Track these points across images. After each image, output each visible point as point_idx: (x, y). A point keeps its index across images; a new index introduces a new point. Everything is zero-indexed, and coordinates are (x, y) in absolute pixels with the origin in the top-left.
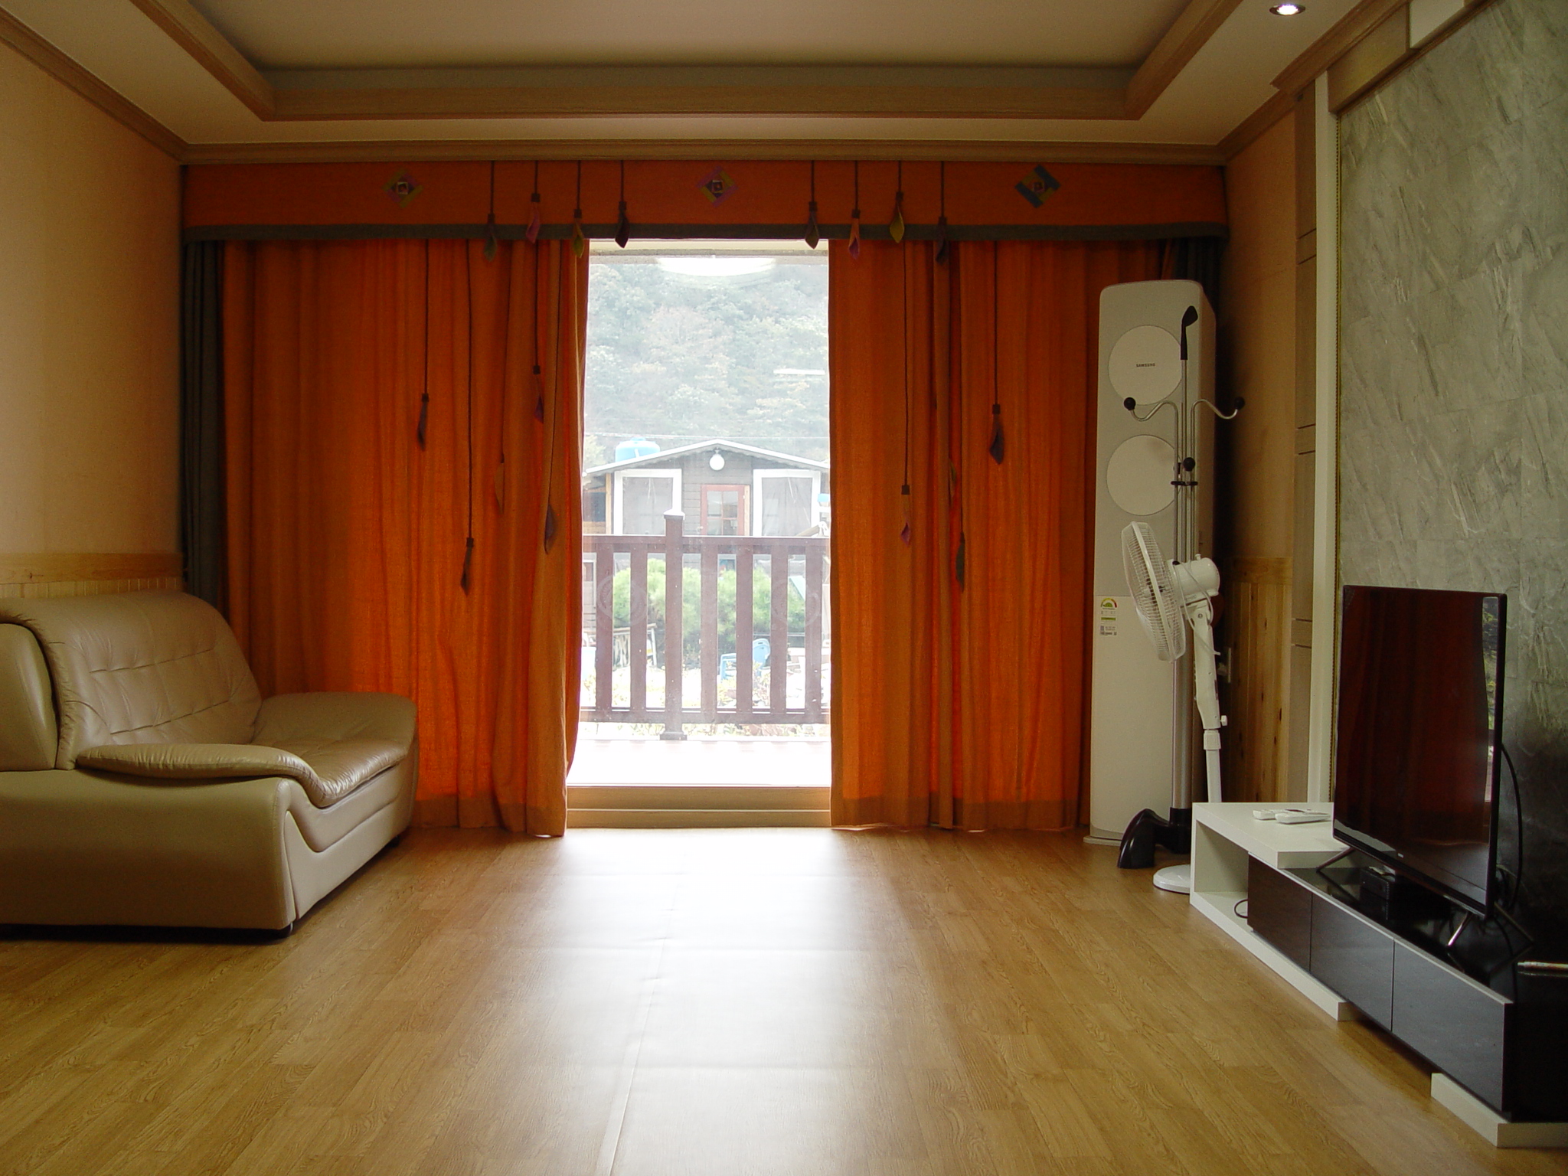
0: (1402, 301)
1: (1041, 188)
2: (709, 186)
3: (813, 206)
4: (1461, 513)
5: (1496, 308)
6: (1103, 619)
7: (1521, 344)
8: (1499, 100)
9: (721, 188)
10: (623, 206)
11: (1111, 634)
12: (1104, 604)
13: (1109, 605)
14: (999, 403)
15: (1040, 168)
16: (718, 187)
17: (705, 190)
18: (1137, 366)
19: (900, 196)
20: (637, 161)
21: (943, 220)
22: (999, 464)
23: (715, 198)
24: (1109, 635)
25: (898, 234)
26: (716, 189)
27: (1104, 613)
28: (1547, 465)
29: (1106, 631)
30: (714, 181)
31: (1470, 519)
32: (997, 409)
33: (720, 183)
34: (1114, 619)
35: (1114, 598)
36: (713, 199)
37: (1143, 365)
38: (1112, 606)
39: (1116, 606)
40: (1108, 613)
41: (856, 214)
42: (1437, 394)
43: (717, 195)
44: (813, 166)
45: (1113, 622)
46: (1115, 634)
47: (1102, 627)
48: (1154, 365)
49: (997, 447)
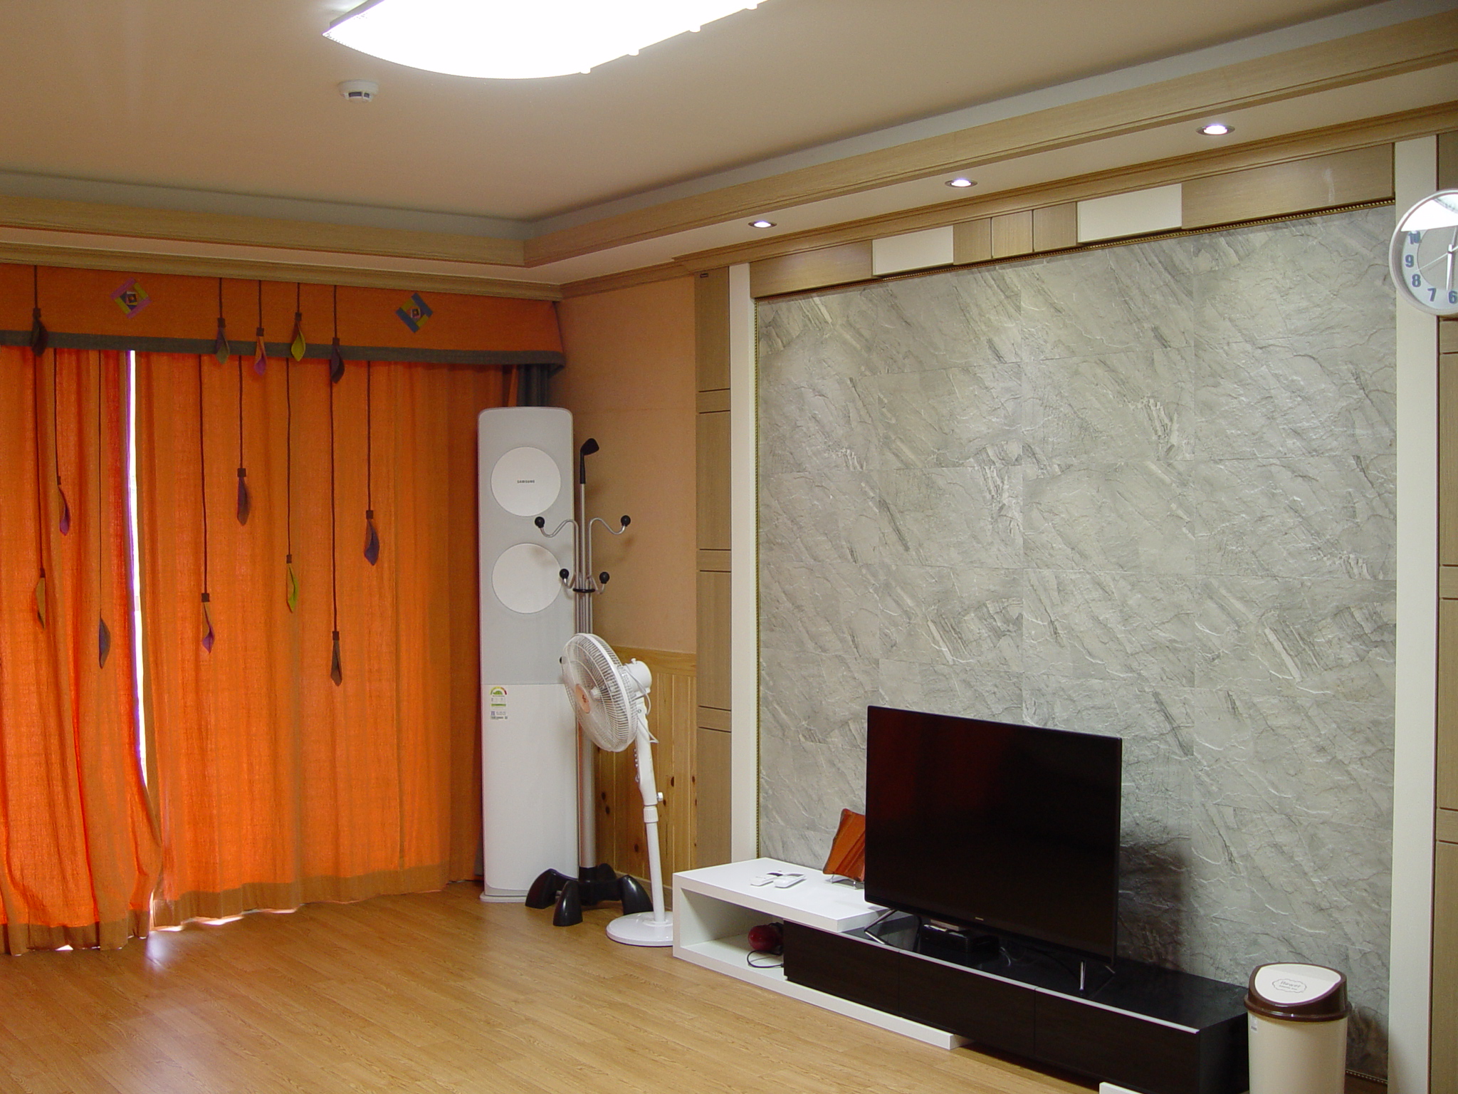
0: (855, 468)
1: (418, 314)
2: (123, 297)
3: (221, 322)
4: (941, 643)
5: (989, 497)
6: (493, 705)
7: (1021, 529)
8: (990, 341)
9: (135, 300)
10: (37, 313)
11: (502, 718)
12: (494, 691)
13: (498, 693)
14: (372, 509)
15: (416, 296)
16: (133, 298)
17: (119, 301)
18: (518, 482)
19: (298, 315)
20: (50, 268)
21: (336, 340)
22: (373, 565)
23: (130, 310)
24: (500, 720)
25: (298, 352)
26: (131, 301)
27: (494, 700)
28: (1055, 623)
29: (496, 715)
30: (128, 293)
31: (955, 651)
32: (370, 514)
33: (134, 296)
34: (505, 705)
35: (504, 687)
36: (127, 310)
37: (523, 482)
38: (501, 693)
39: (506, 693)
40: (498, 700)
41: (260, 332)
42: (907, 549)
43: (132, 307)
44: (220, 284)
45: (504, 708)
46: (506, 718)
47: (493, 713)
48: (534, 482)
49: (372, 550)
